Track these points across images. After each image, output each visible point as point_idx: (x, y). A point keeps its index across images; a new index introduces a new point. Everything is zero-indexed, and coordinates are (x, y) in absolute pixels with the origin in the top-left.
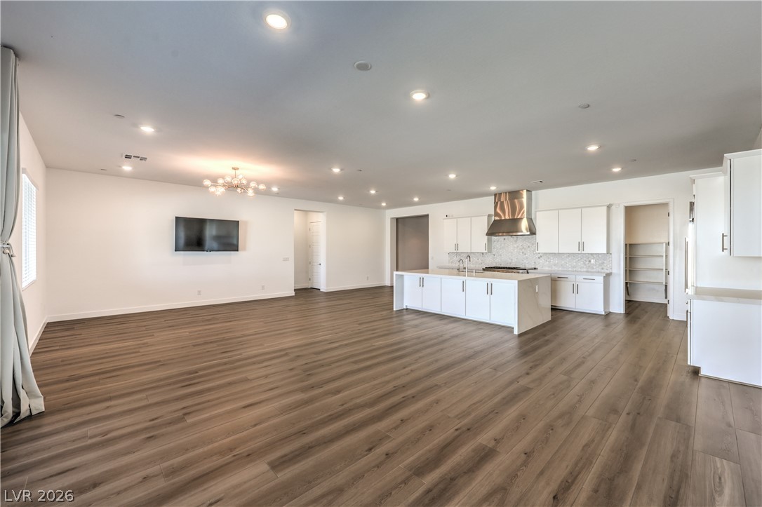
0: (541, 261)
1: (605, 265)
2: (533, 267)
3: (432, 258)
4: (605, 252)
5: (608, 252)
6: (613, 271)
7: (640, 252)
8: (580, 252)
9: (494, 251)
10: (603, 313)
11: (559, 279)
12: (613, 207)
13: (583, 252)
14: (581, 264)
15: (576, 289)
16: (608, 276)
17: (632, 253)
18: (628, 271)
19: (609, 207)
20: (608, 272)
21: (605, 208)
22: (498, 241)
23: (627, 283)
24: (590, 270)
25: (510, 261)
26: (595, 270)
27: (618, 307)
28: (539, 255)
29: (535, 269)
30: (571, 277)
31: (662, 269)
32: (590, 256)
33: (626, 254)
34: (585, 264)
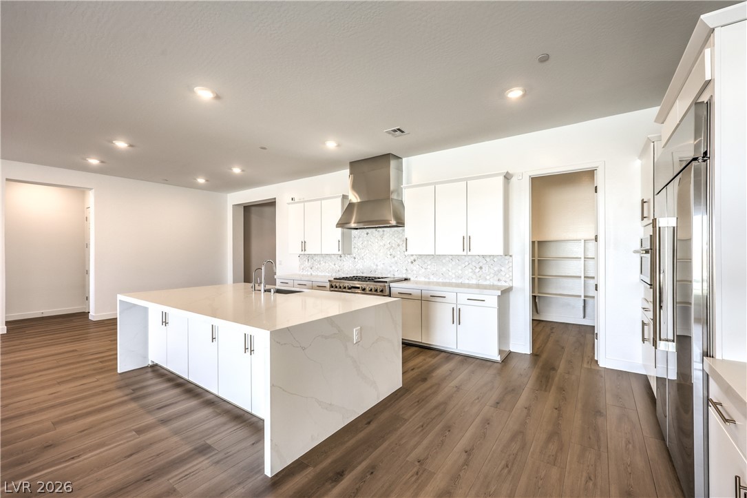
0: (415, 267)
1: (503, 274)
2: (404, 276)
3: (280, 264)
4: (501, 253)
5: (507, 253)
6: (515, 285)
7: (552, 252)
8: (465, 253)
9: (354, 251)
10: (498, 358)
11: (433, 299)
12: (514, 180)
13: (469, 253)
14: (468, 272)
15: (457, 317)
16: (506, 292)
17: (540, 252)
18: (536, 280)
19: (507, 177)
20: (507, 285)
21: (501, 178)
22: (359, 237)
23: (534, 297)
24: (481, 282)
25: (375, 267)
26: (487, 283)
27: (522, 344)
28: (412, 258)
29: (406, 279)
30: (450, 296)
31: (580, 277)
32: (481, 259)
33: (533, 256)
34: (475, 273)
